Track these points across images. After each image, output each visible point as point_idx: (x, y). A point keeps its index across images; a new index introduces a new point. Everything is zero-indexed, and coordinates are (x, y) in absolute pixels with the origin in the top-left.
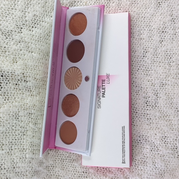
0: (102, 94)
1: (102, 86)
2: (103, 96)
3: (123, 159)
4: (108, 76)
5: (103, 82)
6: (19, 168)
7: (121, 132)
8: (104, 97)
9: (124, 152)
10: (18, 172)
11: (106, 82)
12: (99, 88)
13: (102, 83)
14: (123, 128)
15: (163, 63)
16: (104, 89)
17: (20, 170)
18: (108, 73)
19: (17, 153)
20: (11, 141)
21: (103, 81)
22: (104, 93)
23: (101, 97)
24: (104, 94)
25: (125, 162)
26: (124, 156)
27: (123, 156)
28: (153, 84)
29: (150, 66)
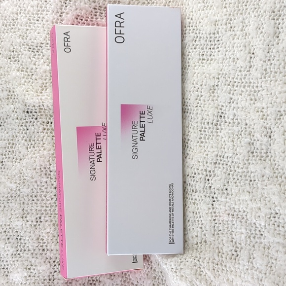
6: (52, 252)
10: (51, 258)
15: (280, 73)
17: (52, 255)
19: (49, 227)
20: (39, 208)
28: (264, 115)
29: (260, 83)
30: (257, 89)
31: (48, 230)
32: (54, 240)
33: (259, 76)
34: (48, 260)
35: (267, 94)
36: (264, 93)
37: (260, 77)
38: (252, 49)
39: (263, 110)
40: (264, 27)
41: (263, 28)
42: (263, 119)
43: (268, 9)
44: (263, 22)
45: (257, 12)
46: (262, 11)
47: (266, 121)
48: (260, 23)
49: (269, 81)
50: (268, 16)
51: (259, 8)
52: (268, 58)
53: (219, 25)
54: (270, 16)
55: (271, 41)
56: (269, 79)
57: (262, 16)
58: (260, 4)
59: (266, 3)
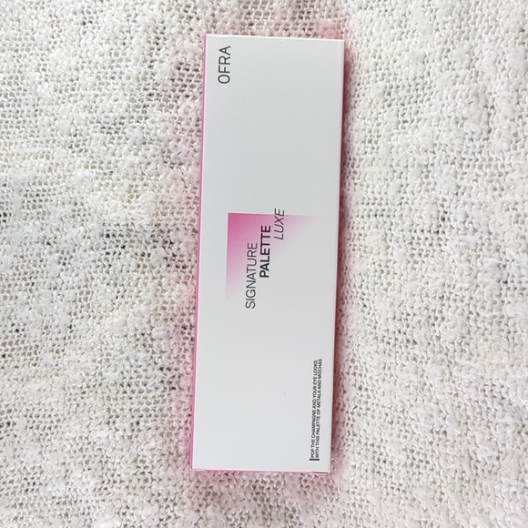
0: (261, 267)
1: (262, 244)
2: (263, 274)
3: (314, 449)
4: (279, 217)
5: (264, 234)
7: (312, 374)
8: (265, 276)
9: (315, 428)
10: (159, 495)
11: (272, 234)
12: (253, 250)
13: (262, 237)
14: (318, 364)
16: (265, 254)
17: (161, 487)
18: (281, 208)
19: (153, 440)
20: (135, 406)
21: (266, 231)
22: (266, 265)
23: (257, 276)
24: (266, 269)
25: (317, 456)
26: (315, 441)
27: (313, 441)
28: (519, 216)
29: (507, 159)
30: (502, 171)
31: (152, 444)
32: (163, 462)
33: (505, 146)
34: (156, 497)
35: (522, 178)
36: (515, 176)
37: (507, 149)
38: (490, 100)
39: (517, 206)
40: (507, 58)
41: (505, 61)
42: (517, 222)
43: (512, 26)
44: (505, 50)
45: (494, 33)
46: (502, 32)
47: (523, 226)
48: (500, 53)
49: (522, 155)
50: (512, 39)
51: (497, 26)
52: (518, 114)
53: (430, 61)
54: (517, 38)
55: (520, 83)
56: (523, 150)
57: (503, 39)
58: (497, 19)
59: (508, 16)
